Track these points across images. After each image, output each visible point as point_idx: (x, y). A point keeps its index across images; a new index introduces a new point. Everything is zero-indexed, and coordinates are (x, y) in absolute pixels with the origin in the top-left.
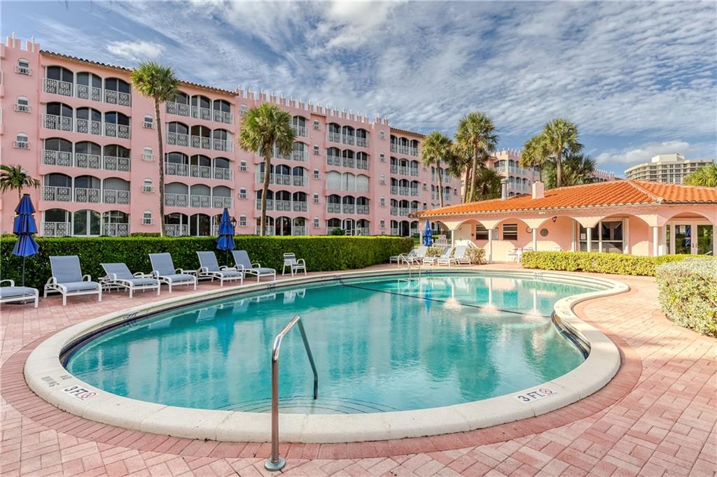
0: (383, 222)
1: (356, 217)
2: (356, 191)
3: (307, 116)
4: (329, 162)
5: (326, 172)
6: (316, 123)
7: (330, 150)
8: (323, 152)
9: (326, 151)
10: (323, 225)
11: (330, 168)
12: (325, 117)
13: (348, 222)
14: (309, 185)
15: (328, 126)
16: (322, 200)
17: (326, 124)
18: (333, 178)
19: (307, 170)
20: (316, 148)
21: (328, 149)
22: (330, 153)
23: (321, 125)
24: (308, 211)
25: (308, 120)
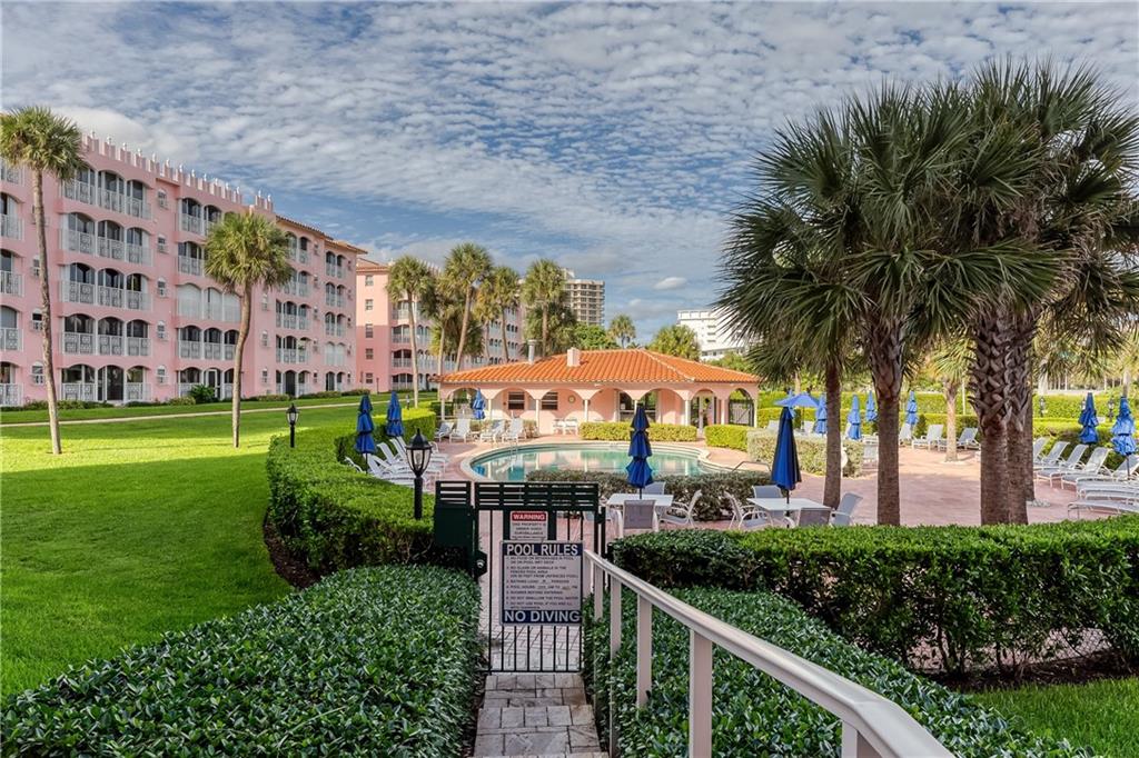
0: (265, 373)
1: (223, 365)
2: (223, 319)
3: (151, 182)
4: (181, 267)
5: (177, 286)
6: (161, 196)
7: (182, 247)
8: (173, 250)
9: (177, 246)
10: (170, 378)
11: (185, 278)
12: (176, 186)
13: (211, 374)
14: (151, 308)
15: (180, 202)
16: (170, 334)
17: (177, 199)
18: (188, 296)
19: (148, 279)
20: (161, 240)
21: (180, 244)
22: (182, 252)
23: (170, 201)
24: (151, 356)
25: (148, 187)
